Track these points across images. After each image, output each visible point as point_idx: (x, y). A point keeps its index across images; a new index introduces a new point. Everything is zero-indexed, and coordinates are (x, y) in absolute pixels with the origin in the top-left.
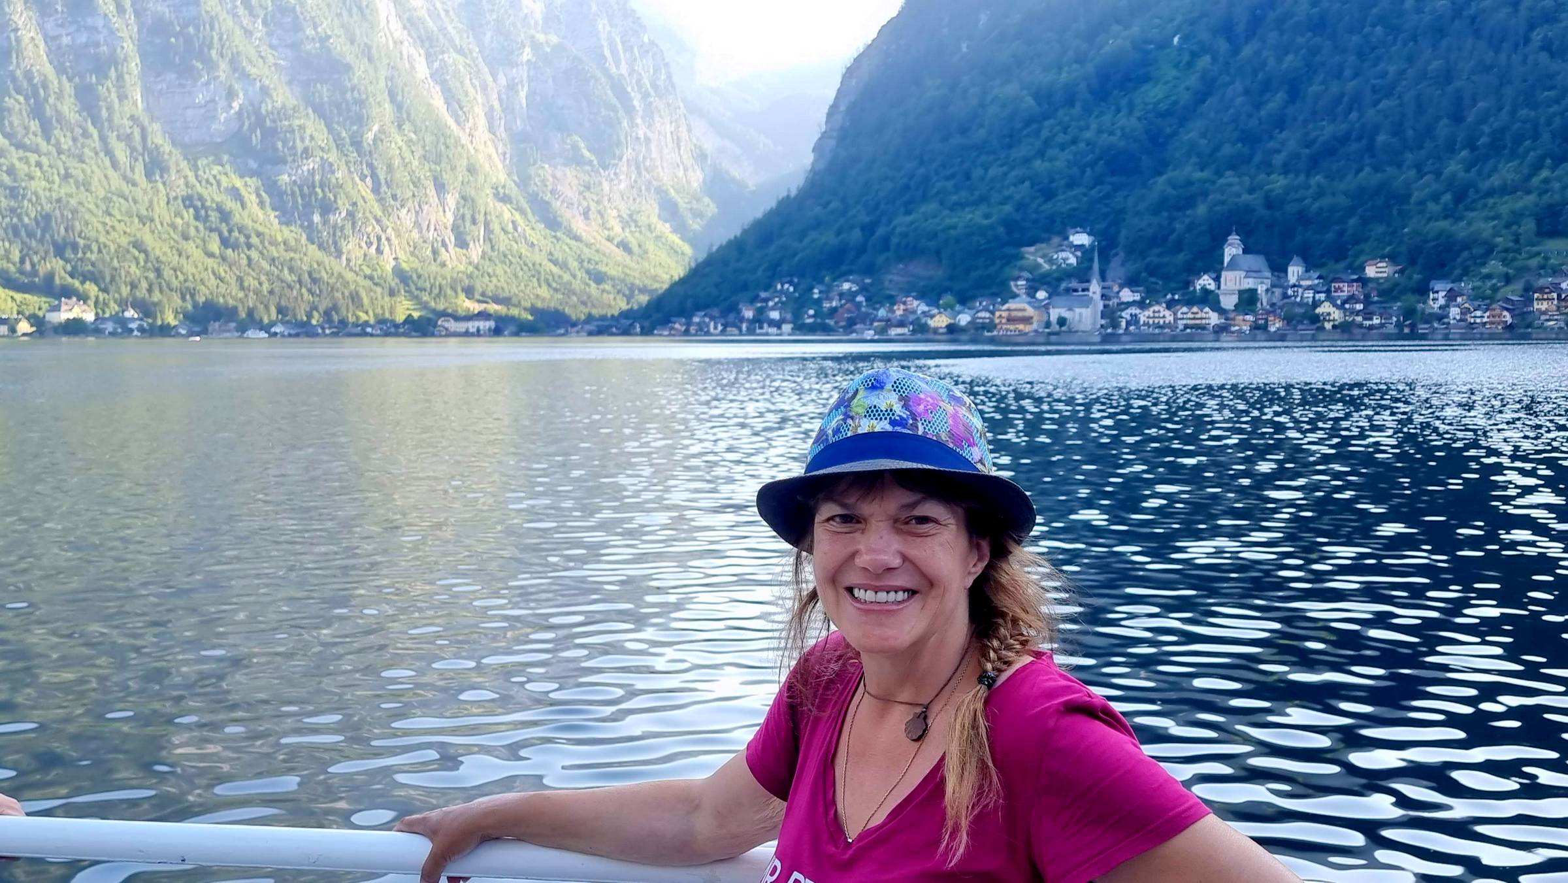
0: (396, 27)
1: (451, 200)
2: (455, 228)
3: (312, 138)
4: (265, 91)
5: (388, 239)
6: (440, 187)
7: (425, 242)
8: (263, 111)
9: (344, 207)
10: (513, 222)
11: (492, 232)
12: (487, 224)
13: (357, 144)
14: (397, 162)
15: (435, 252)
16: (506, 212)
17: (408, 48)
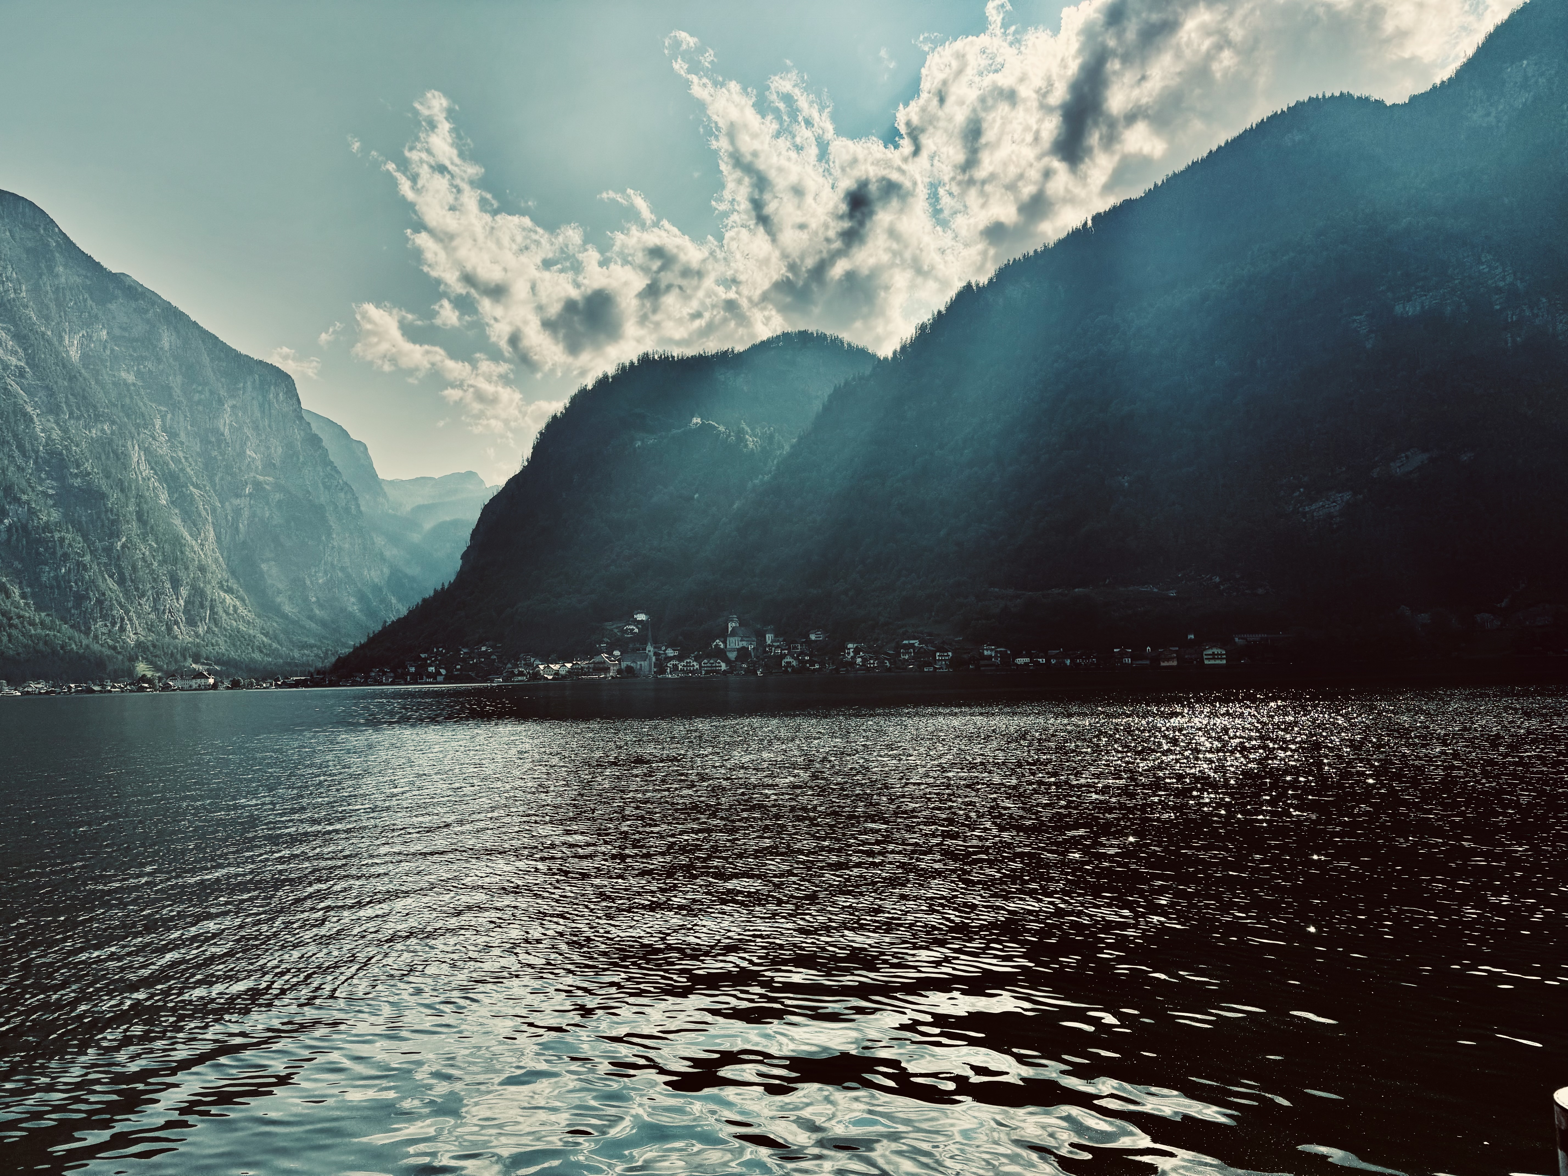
0: (146, 470)
1: (184, 592)
2: (186, 611)
3: (70, 545)
4: (32, 512)
5: (130, 620)
6: (176, 583)
7: (161, 622)
8: (30, 526)
9: (93, 596)
10: (234, 606)
11: (217, 613)
12: (212, 608)
13: (108, 550)
14: (140, 563)
15: (169, 629)
16: (228, 599)
17: (154, 482)
